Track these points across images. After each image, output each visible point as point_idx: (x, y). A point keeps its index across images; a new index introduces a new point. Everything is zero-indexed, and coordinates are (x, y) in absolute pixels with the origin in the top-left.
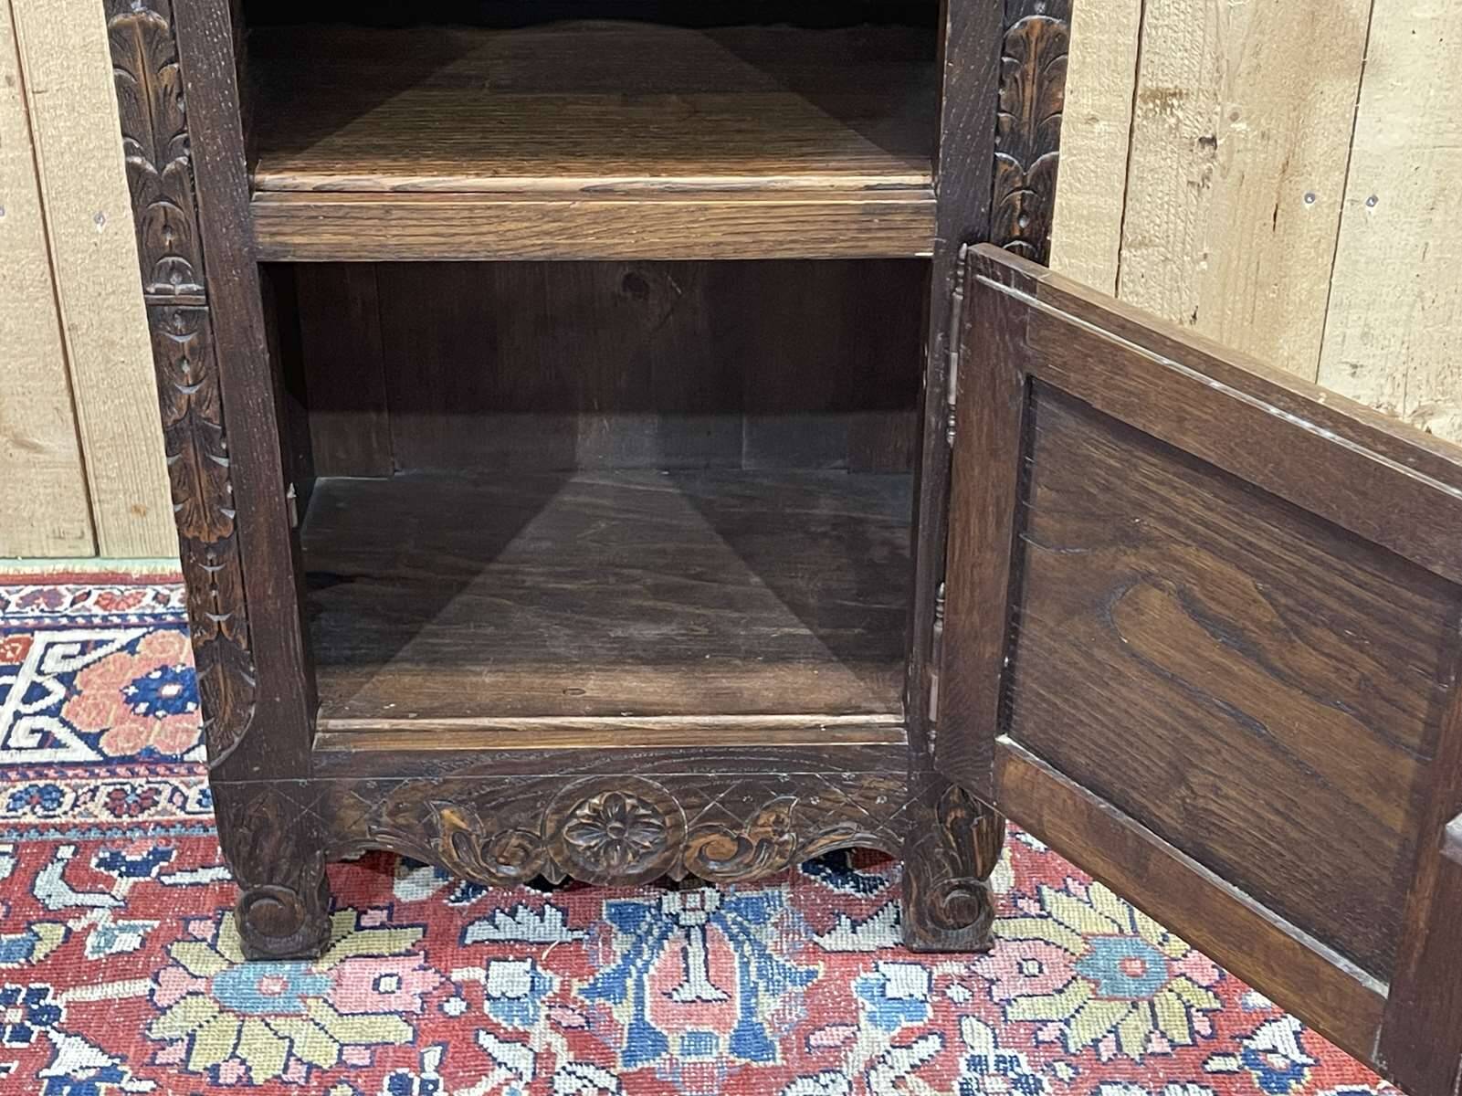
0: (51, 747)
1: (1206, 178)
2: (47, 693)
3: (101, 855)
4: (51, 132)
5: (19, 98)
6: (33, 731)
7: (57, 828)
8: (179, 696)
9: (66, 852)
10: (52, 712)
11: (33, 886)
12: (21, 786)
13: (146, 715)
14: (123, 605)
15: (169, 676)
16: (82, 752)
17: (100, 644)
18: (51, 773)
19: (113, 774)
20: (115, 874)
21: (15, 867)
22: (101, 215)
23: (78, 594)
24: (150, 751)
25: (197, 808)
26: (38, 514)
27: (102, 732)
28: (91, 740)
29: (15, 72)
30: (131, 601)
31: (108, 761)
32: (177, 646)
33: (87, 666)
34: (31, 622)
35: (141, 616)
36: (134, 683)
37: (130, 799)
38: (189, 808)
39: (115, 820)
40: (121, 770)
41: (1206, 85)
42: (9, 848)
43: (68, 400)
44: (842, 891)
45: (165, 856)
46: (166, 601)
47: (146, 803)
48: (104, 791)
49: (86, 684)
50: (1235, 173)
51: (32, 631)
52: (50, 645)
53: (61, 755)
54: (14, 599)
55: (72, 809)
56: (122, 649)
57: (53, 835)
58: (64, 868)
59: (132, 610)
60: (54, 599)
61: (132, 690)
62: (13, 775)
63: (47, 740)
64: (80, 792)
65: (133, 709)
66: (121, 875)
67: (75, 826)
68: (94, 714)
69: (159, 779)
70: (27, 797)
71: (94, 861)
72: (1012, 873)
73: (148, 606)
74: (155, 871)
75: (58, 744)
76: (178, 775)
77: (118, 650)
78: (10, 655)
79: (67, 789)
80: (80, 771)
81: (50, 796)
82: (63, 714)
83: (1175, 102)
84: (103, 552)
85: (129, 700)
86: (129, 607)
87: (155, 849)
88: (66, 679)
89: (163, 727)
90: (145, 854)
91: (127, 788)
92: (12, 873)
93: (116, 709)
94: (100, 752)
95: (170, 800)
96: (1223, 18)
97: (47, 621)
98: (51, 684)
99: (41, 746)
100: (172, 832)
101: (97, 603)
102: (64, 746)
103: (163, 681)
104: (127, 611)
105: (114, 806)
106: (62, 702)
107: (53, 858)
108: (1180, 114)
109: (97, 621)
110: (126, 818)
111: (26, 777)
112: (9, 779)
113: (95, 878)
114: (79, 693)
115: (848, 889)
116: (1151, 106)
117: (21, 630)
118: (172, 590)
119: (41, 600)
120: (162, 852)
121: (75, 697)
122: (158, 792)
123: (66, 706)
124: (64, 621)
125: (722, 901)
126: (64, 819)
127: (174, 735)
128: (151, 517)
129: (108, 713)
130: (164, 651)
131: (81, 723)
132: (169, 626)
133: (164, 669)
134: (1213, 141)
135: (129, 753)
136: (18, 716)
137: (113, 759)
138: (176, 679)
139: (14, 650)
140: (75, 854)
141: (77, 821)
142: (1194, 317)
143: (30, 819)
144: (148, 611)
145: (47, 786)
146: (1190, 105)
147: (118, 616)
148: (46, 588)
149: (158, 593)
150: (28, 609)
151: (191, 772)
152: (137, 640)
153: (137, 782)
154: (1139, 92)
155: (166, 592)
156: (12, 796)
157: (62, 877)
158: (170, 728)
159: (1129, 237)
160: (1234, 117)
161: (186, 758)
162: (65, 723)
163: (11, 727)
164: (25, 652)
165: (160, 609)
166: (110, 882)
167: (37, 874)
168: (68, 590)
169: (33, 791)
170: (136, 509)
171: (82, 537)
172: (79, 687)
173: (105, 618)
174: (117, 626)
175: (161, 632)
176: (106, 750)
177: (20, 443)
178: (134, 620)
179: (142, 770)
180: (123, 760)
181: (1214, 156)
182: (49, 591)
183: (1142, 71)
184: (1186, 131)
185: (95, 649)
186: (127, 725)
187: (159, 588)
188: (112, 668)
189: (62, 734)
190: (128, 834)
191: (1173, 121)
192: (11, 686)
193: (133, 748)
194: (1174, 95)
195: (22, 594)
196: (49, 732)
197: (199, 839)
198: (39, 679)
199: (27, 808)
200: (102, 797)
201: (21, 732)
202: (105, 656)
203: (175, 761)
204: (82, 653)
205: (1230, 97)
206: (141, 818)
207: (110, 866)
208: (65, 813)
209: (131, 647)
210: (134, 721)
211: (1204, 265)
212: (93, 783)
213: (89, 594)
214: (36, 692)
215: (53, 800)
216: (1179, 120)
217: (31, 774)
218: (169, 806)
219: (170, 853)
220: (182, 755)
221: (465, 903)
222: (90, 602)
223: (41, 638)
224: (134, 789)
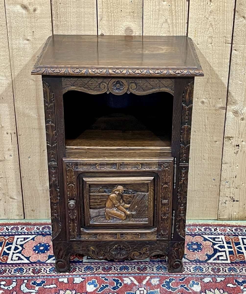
0: (20, 260)
1: (237, 152)
2: (18, 249)
3: (32, 282)
4: (22, 142)
5: (16, 136)
6: (17, 257)
7: (24, 276)
8: (43, 249)
9: (26, 281)
10: (20, 252)
11: (20, 288)
12: (16, 268)
13: (38, 253)
14: (31, 230)
15: (41, 245)
16: (26, 261)
17: (27, 238)
18: (21, 265)
19: (33, 266)
20: (35, 286)
21: (17, 284)
22: (30, 157)
23: (22, 227)
24: (39, 261)
25: (49, 273)
26: (14, 211)
27: (30, 257)
28: (28, 258)
29: (16, 132)
30: (32, 229)
31: (31, 263)
32: (42, 239)
33: (25, 243)
34: (14, 233)
35: (34, 232)
36: (35, 247)
37: (36, 271)
38: (47, 273)
39: (34, 275)
40: (34, 265)
41: (237, 136)
42: (15, 280)
43: (21, 190)
44: (169, 290)
45: (44, 282)
46: (39, 229)
47: (39, 271)
48: (31, 269)
49: (26, 247)
50: (243, 151)
51: (14, 235)
52: (18, 238)
53: (22, 262)
54: (10, 228)
55: (26, 272)
56: (31, 239)
57: (23, 278)
58: (26, 284)
59: (33, 231)
60: (17, 229)
61: (34, 248)
62: (14, 266)
63: (19, 259)
64: (27, 269)
65: (35, 252)
66: (36, 286)
67: (27, 276)
68: (28, 253)
69: (41, 267)
70: (17, 270)
71: (31, 283)
72: (200, 287)
73: (36, 230)
74: (42, 285)
75: (22, 259)
76: (45, 266)
77: (31, 240)
78: (10, 240)
79: (24, 269)
80: (26, 265)
81: (21, 270)
82: (22, 253)
83: (231, 139)
84: (26, 218)
85: (34, 250)
86: (32, 230)
87: (42, 281)
88: (22, 246)
89: (41, 256)
90: (40, 282)
91: (36, 268)
92: (16, 286)
93: (32, 252)
94: (30, 261)
95: (44, 271)
96: (240, 124)
97: (17, 233)
98: (19, 247)
99: (18, 260)
100: (45, 277)
101: (26, 229)
102: (23, 260)
103: (40, 246)
104: (32, 231)
105: (34, 272)
106: (21, 250)
107: (24, 283)
108: (232, 141)
109: (26, 233)
110: (36, 275)
111: (16, 266)
112: (13, 266)
113: (32, 287)
114: (24, 249)
115: (170, 290)
116: (227, 139)
117: (12, 235)
118: (40, 227)
119: (15, 229)
120: (43, 281)
121: (24, 250)
122: (42, 269)
123: (22, 251)
124: (20, 233)
125: (147, 292)
126: (24, 275)
127: (43, 257)
128: (35, 212)
129: (30, 253)
130: (40, 240)
131: (26, 255)
132: (40, 235)
133: (40, 244)
134: (238, 146)
135: (35, 261)
136: (13, 253)
137: (32, 262)
138: (43, 246)
139: (11, 239)
140: (27, 282)
141: (27, 275)
142: (236, 177)
143: (18, 275)
144: (36, 231)
145: (21, 268)
146: (234, 139)
147: (30, 232)
148: (16, 226)
149: (37, 227)
150: (13, 231)
151: (47, 265)
152: (34, 237)
153: (37, 267)
154: (225, 137)
155: (39, 227)
156: (14, 270)
157: (26, 286)
158: (42, 256)
159: (223, 162)
160: (242, 141)
161: (46, 262)
162: (23, 255)
163: (12, 256)
164: (13, 240)
165: (38, 231)
166: (35, 287)
167: (21, 286)
168: (20, 226)
169: (18, 269)
170: (33, 210)
171: (22, 215)
172: (24, 247)
173: (27, 233)
174: (30, 235)
175: (39, 236)
176: (31, 261)
177: (11, 198)
178: (33, 233)
179: (38, 265)
180: (34, 263)
181: (239, 148)
182: (16, 227)
183: (225, 133)
184: (233, 144)
185: (26, 239)
186: (34, 255)
187: (37, 226)
188: (30, 243)
189: (22, 257)
190: (37, 278)
191: (231, 142)
192: (11, 247)
193: (36, 260)
194: (231, 137)
195: (11, 227)
196: (20, 257)
197: (50, 279)
198: (17, 246)
199: (17, 272)
200: (31, 270)
201: (14, 257)
202: (29, 241)
203: (44, 263)
204: (24, 240)
205: (241, 138)
206: (39, 274)
207: (34, 284)
208: (25, 273)
209: (33, 239)
210: (36, 255)
211: (237, 167)
212: (29, 267)
213: (24, 228)
214: (16, 248)
215: (22, 271)
216: (232, 142)
217: (17, 265)
218: (44, 272)
219: (45, 281)
220: (45, 262)
221: (100, 292)
222: (24, 229)
223: (16, 237)
224: (37, 269)
